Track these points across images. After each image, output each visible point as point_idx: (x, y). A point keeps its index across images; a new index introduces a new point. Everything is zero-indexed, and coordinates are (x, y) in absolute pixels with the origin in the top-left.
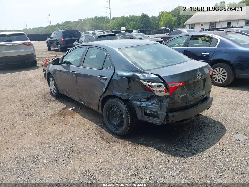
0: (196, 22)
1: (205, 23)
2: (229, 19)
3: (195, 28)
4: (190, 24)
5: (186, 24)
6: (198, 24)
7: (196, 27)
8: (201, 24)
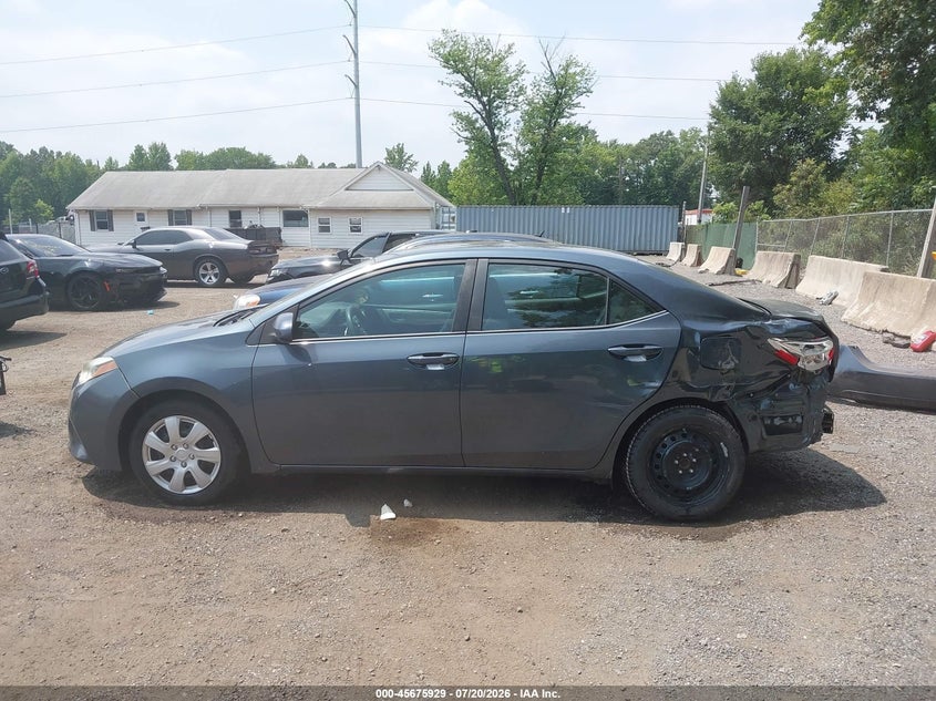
0: (122, 205)
1: (150, 211)
2: (234, 201)
3: (115, 226)
4: (91, 212)
5: (78, 211)
6: (127, 211)
7: (117, 222)
8: (138, 214)
